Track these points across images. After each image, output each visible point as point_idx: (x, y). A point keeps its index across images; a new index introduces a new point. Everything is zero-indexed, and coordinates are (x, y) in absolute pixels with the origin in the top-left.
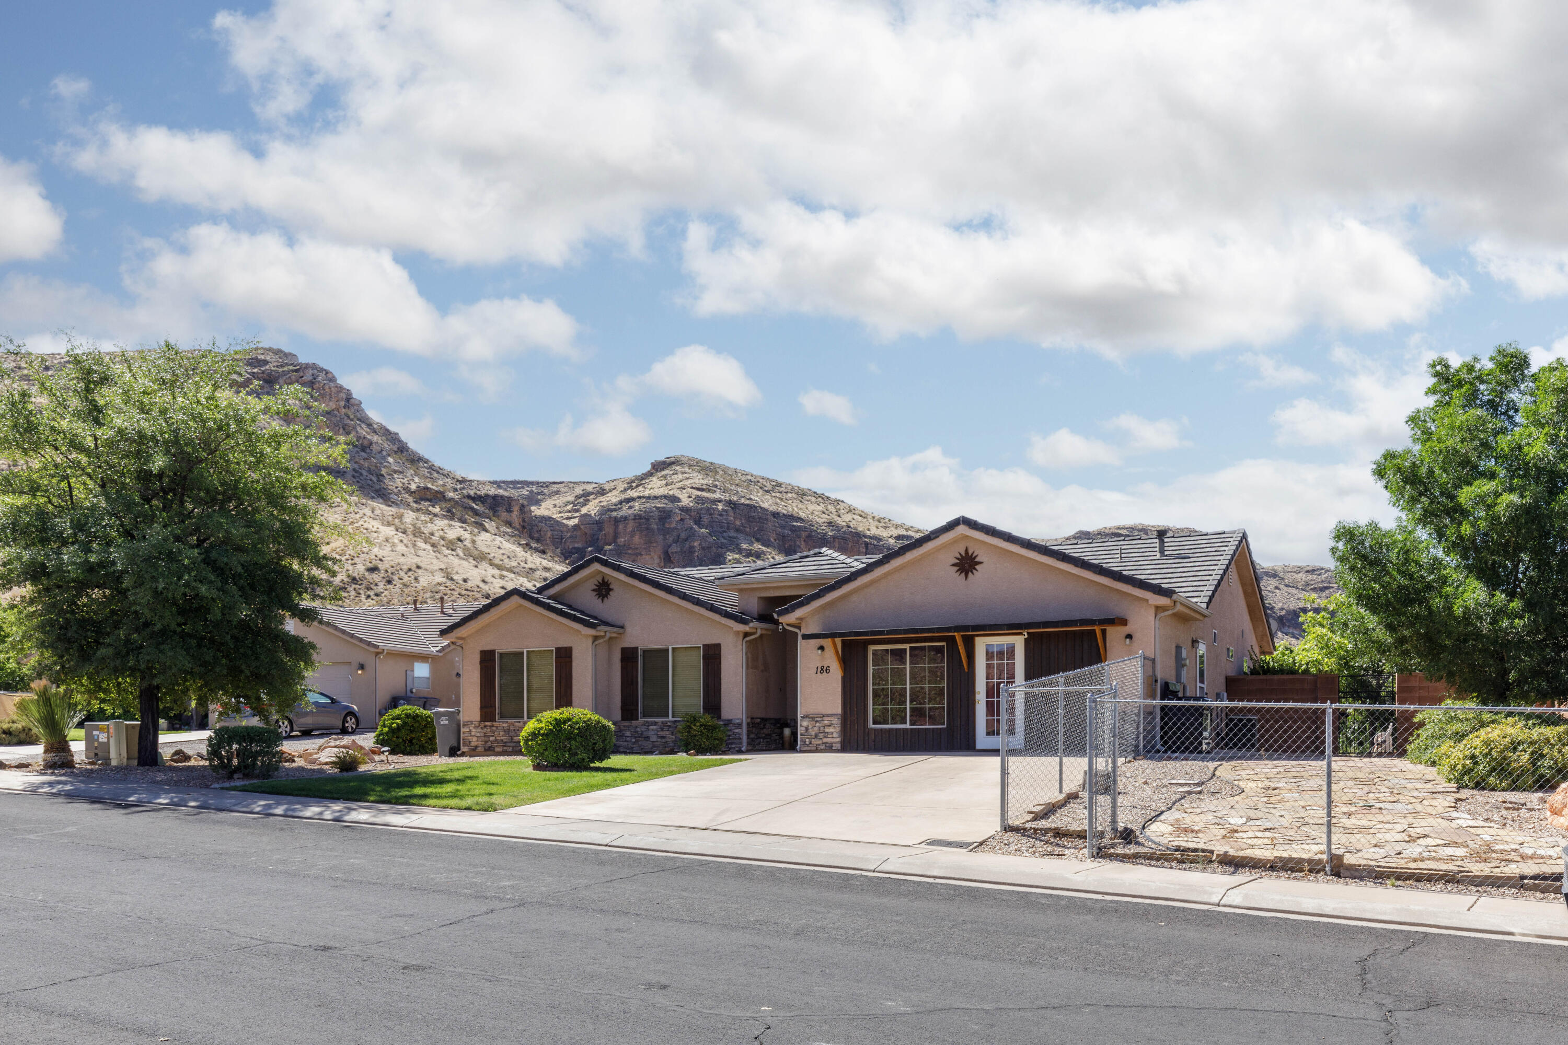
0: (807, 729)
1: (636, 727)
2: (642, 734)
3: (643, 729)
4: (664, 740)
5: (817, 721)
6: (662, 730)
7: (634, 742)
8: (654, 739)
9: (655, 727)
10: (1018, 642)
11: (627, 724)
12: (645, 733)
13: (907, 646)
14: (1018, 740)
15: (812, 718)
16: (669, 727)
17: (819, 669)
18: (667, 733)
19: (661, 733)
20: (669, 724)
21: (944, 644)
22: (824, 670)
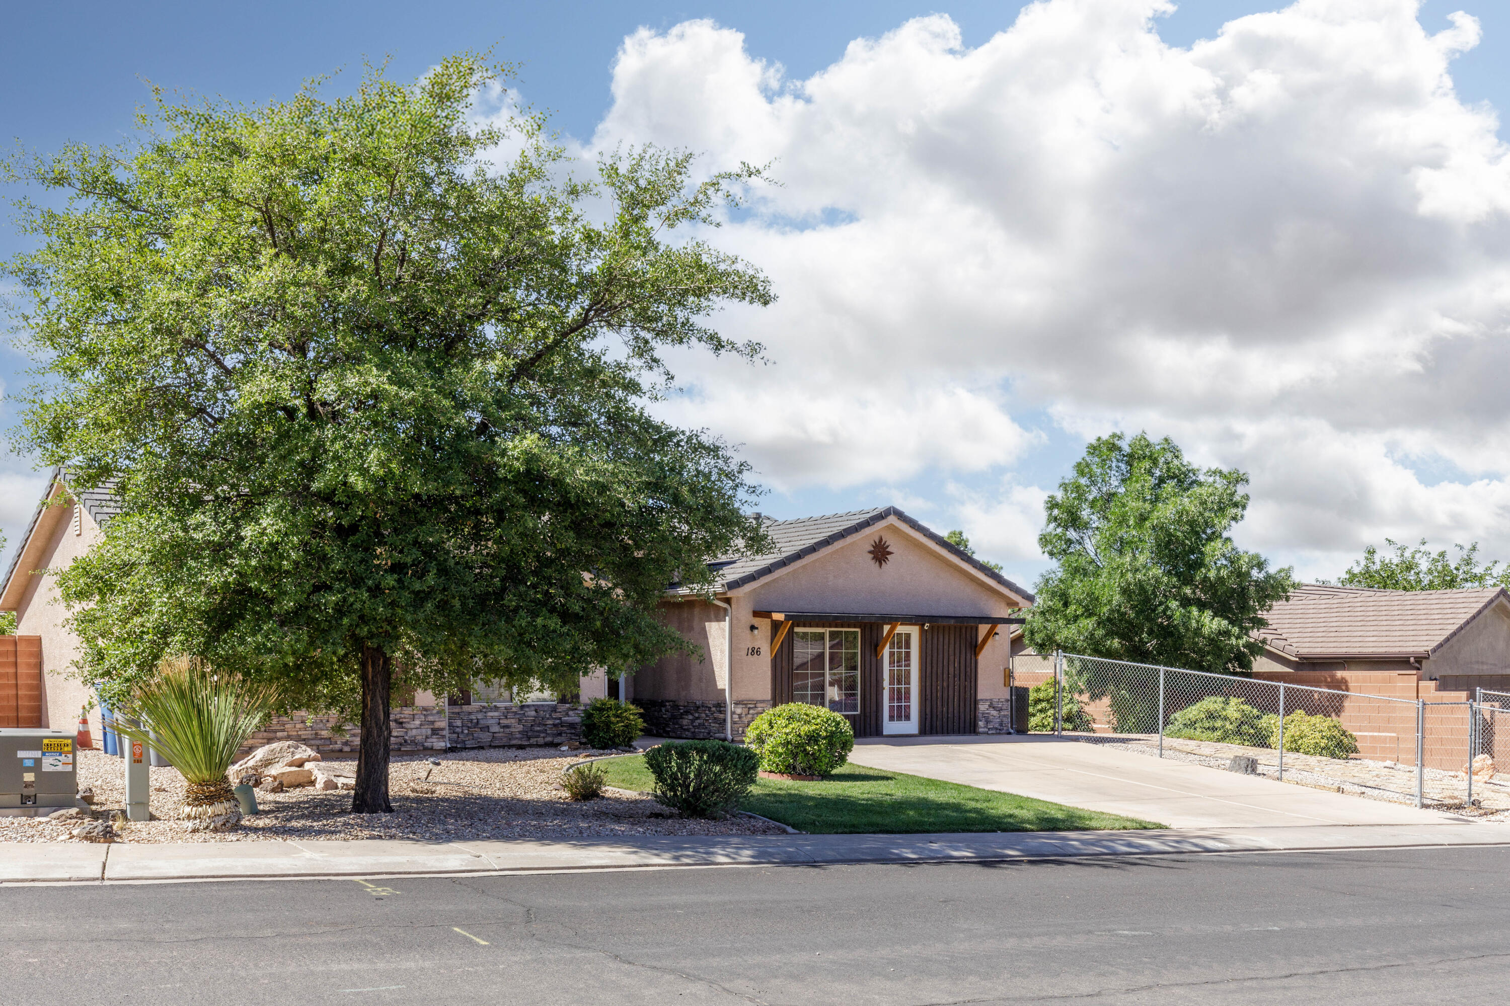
0: (740, 716)
1: (470, 713)
2: (478, 723)
3: (480, 716)
4: (507, 730)
5: (749, 708)
6: (506, 718)
7: (467, 734)
8: (495, 729)
9: (496, 714)
10: (914, 631)
11: (457, 711)
12: (482, 722)
13: (827, 631)
14: (912, 726)
15: (746, 704)
16: (515, 713)
17: (750, 651)
18: (513, 721)
19: (504, 722)
20: (514, 709)
21: (858, 630)
22: (755, 651)
